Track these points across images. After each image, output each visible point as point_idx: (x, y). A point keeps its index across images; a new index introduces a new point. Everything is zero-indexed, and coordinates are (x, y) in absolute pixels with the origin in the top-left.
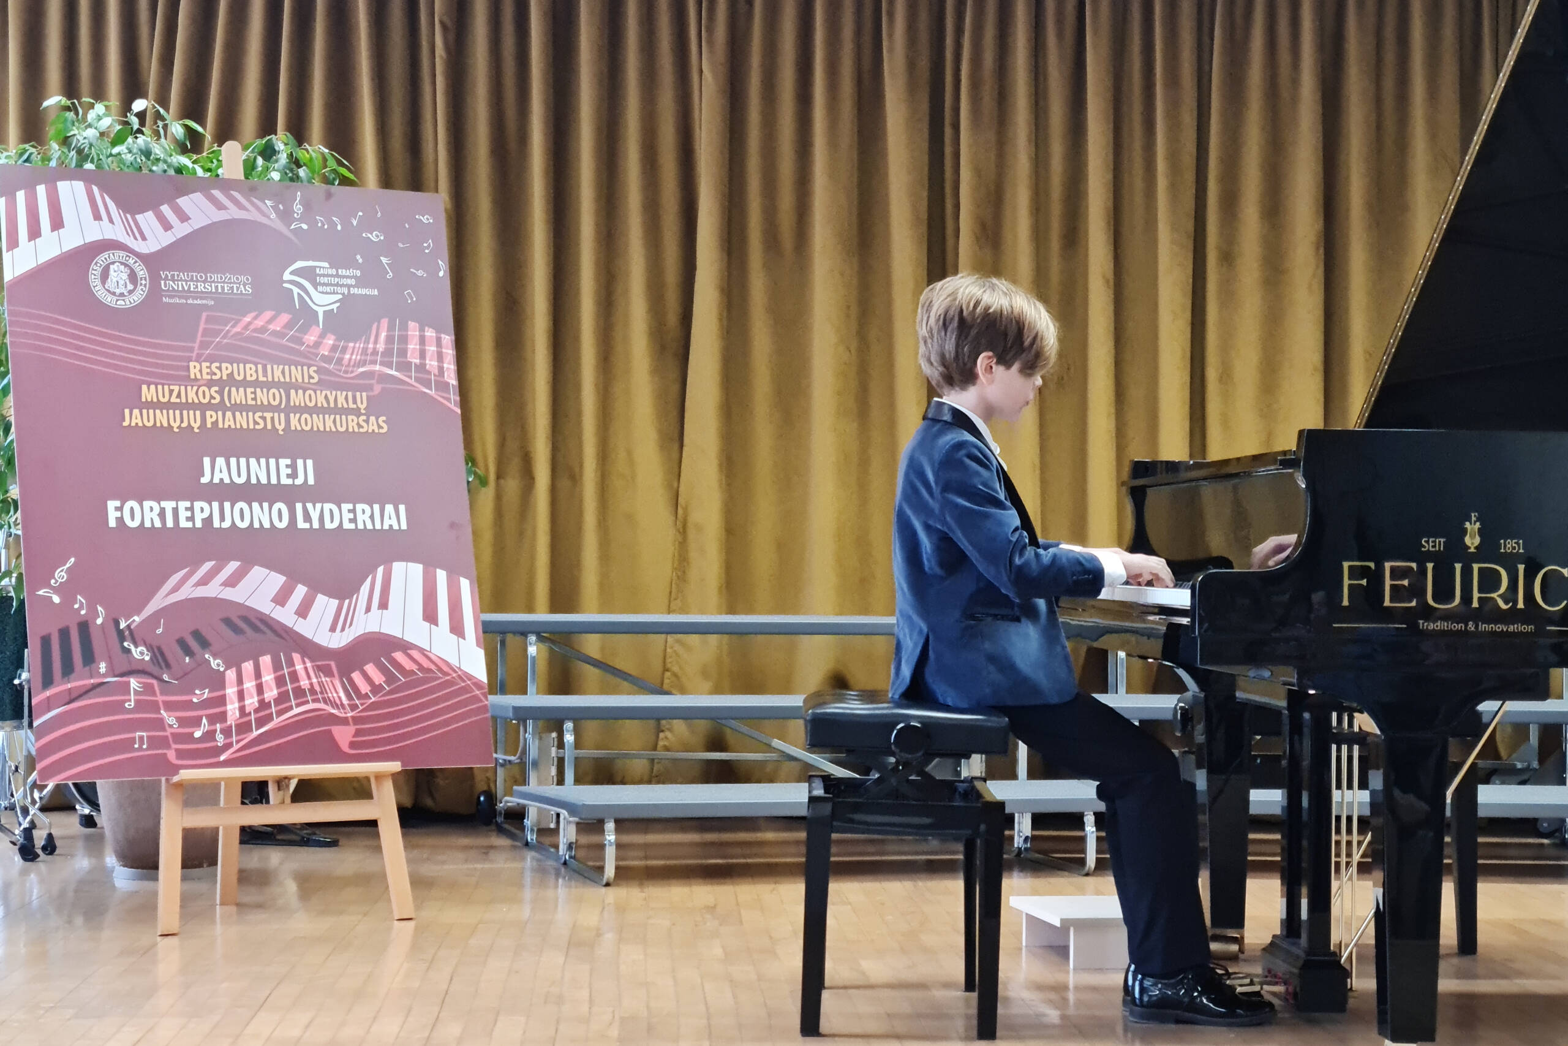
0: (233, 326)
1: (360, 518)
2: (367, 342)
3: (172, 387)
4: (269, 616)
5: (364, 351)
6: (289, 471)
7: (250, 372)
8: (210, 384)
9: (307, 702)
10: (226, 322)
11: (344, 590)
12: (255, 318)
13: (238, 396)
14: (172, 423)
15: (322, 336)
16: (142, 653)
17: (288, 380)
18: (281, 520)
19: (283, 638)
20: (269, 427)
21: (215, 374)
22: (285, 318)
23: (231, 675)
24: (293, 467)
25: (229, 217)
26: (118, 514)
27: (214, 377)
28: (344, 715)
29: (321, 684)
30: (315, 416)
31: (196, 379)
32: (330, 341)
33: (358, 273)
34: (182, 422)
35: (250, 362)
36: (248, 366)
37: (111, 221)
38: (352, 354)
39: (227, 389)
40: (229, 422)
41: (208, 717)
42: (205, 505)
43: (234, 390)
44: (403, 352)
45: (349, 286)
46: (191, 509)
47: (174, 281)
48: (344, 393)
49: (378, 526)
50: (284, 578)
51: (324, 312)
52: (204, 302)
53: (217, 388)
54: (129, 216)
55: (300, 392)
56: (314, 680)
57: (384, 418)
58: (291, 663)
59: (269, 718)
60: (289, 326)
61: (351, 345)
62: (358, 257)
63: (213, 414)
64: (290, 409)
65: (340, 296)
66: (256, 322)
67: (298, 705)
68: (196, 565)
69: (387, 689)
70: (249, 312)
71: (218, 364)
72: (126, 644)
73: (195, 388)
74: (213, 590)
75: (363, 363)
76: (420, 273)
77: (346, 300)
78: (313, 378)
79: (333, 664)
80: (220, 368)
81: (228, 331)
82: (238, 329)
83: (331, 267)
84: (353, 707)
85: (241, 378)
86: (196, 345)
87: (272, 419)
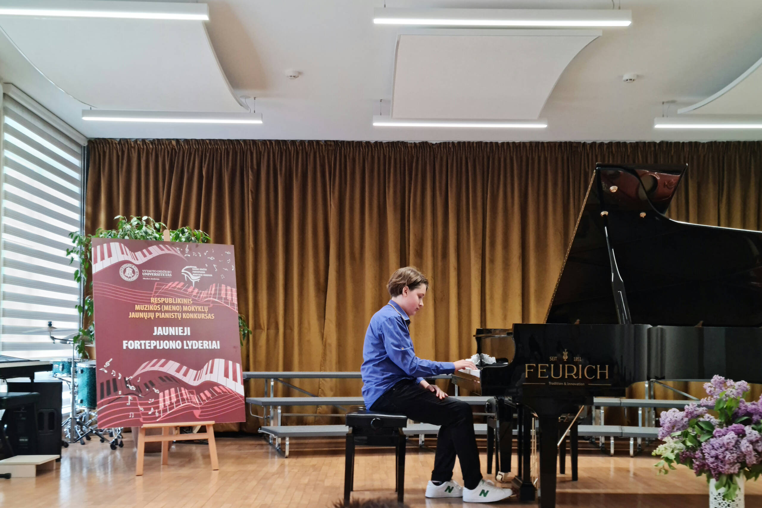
0: (165, 287)
1: (205, 345)
2: (208, 291)
3: (145, 305)
4: (174, 376)
5: (208, 293)
6: (182, 331)
7: (170, 300)
8: (157, 304)
9: (185, 403)
10: (163, 285)
11: (198, 367)
12: (172, 284)
13: (166, 308)
14: (145, 317)
15: (194, 289)
16: (133, 388)
17: (182, 303)
18: (179, 346)
19: (179, 383)
20: (176, 317)
21: (159, 301)
22: (182, 284)
23: (161, 394)
24: (183, 330)
25: (165, 253)
26: (127, 345)
27: (159, 302)
28: (197, 407)
29: (190, 397)
30: (191, 314)
31: (153, 303)
32: (196, 291)
33: (206, 270)
34: (148, 316)
35: (170, 297)
36: (170, 299)
37: (127, 255)
38: (203, 294)
39: (163, 306)
40: (163, 316)
41: (154, 408)
42: (154, 342)
43: (165, 306)
44: (220, 294)
45: (203, 274)
46: (150, 343)
47: (146, 272)
48: (201, 307)
49: (210, 348)
50: (179, 364)
51: (195, 282)
52: (156, 279)
53: (159, 306)
54: (133, 253)
55: (186, 306)
56: (188, 396)
57: (213, 314)
58: (180, 390)
59: (173, 408)
60: (183, 286)
61: (203, 292)
62: (206, 265)
63: (158, 313)
64: (182, 312)
65: (200, 277)
66: (173, 285)
67: (182, 404)
68: (151, 360)
69: (212, 398)
70: (170, 282)
71: (160, 298)
72: (128, 385)
73: (153, 306)
74: (157, 368)
75: (207, 297)
76: (226, 269)
77: (202, 278)
78: (191, 302)
79: (194, 391)
80: (160, 299)
81: (164, 288)
82: (167, 287)
83: (198, 268)
84: (200, 404)
85: (167, 302)
86: (153, 292)
87: (177, 315)
